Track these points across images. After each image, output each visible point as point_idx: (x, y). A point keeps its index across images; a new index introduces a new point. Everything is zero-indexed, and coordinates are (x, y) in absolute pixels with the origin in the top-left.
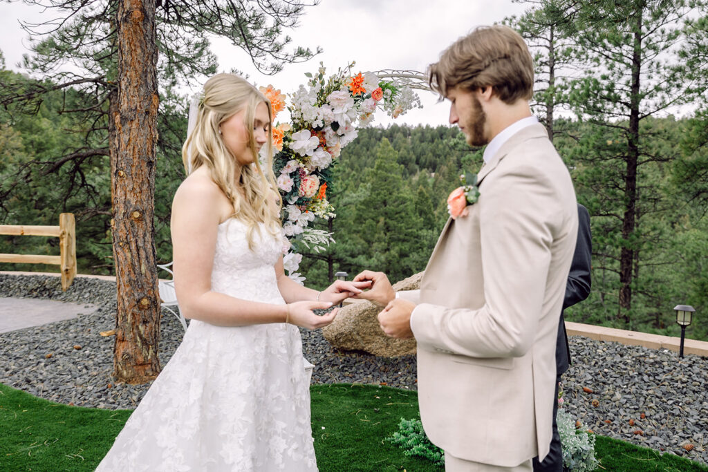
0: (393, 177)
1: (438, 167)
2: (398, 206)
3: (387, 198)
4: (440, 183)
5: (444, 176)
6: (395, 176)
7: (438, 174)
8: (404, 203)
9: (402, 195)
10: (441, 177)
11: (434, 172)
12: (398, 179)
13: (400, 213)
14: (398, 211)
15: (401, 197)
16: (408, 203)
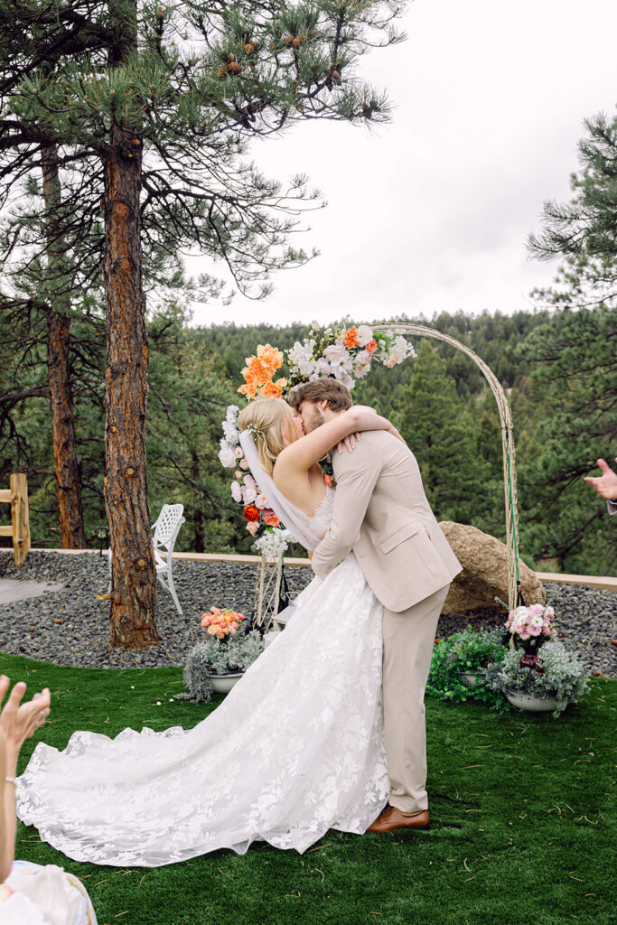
0: (441, 401)
1: (517, 378)
2: (450, 444)
3: (432, 433)
4: (521, 405)
5: (527, 394)
6: (443, 398)
7: (516, 390)
8: (460, 440)
9: (454, 427)
10: (522, 396)
11: (510, 387)
12: (449, 402)
13: (453, 455)
14: (451, 452)
15: (453, 430)
16: (466, 439)
